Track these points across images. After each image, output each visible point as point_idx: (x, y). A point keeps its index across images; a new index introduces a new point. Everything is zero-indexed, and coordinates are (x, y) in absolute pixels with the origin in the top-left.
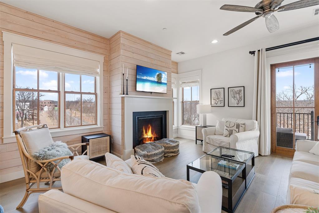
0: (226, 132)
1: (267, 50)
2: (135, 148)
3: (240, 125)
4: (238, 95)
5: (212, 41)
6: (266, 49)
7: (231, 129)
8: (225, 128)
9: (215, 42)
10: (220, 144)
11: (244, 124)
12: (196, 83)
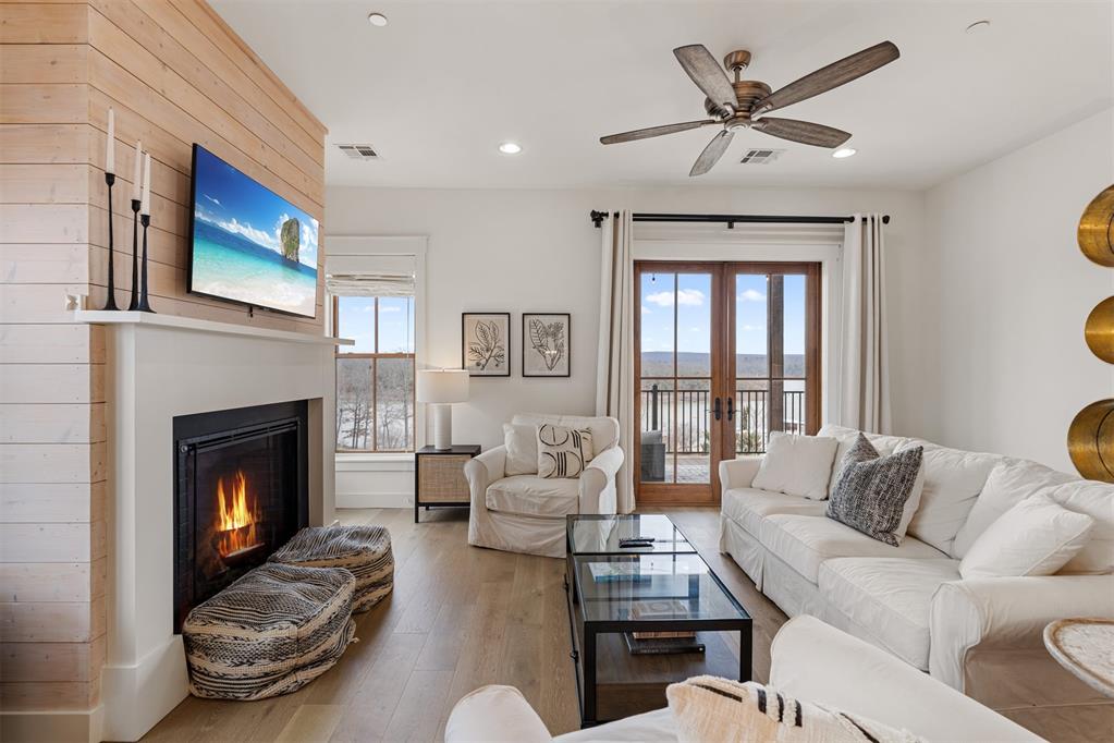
0: (545, 464)
1: (638, 217)
2: (188, 627)
3: (582, 435)
4: (550, 339)
5: (501, 144)
6: (634, 215)
7: (561, 450)
8: (541, 447)
9: (511, 148)
10: (543, 507)
11: (588, 431)
12: (405, 286)
